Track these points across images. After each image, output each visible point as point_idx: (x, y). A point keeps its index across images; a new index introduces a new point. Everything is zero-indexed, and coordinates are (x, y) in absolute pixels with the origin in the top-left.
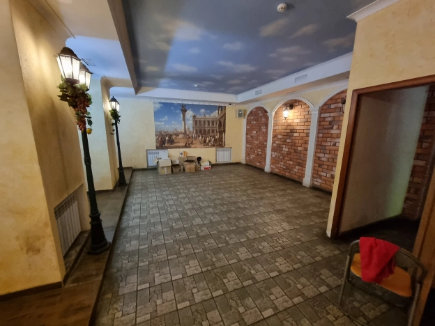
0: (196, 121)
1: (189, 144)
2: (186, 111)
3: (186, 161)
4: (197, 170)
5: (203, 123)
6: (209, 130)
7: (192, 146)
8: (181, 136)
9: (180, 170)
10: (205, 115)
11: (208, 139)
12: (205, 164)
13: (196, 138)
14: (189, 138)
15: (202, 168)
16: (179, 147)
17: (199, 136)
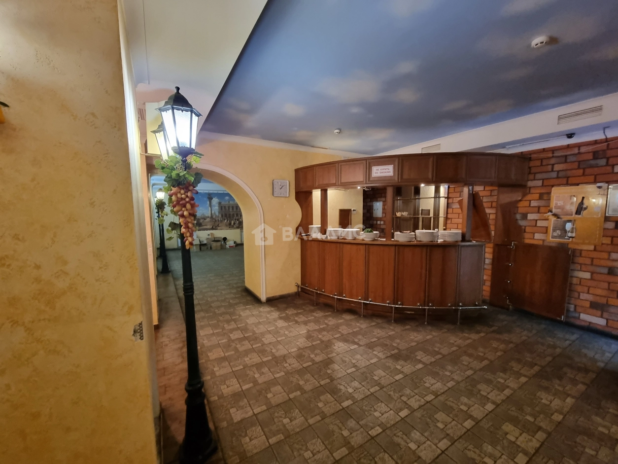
0: (221, 207)
1: (216, 227)
2: (212, 199)
3: (213, 241)
4: (223, 248)
5: (227, 208)
6: (233, 215)
7: (219, 228)
8: (208, 220)
9: (207, 248)
10: (229, 202)
11: (232, 222)
12: (230, 243)
13: (221, 221)
14: (216, 221)
15: (227, 246)
16: (207, 229)
17: (225, 220)
